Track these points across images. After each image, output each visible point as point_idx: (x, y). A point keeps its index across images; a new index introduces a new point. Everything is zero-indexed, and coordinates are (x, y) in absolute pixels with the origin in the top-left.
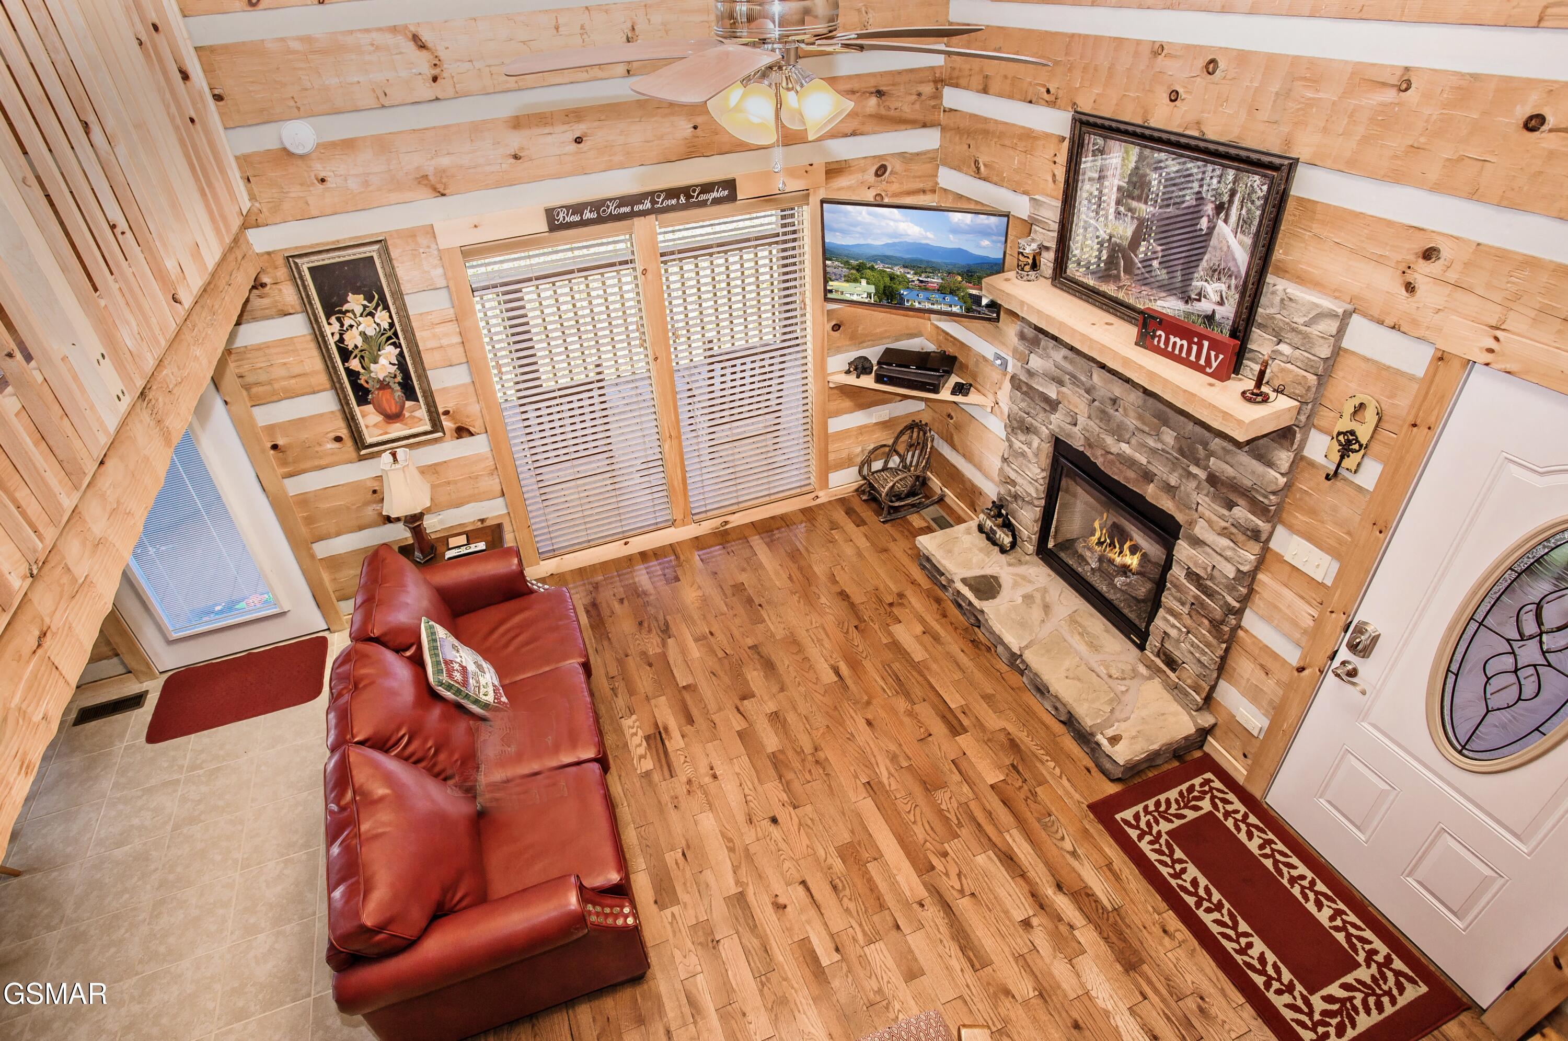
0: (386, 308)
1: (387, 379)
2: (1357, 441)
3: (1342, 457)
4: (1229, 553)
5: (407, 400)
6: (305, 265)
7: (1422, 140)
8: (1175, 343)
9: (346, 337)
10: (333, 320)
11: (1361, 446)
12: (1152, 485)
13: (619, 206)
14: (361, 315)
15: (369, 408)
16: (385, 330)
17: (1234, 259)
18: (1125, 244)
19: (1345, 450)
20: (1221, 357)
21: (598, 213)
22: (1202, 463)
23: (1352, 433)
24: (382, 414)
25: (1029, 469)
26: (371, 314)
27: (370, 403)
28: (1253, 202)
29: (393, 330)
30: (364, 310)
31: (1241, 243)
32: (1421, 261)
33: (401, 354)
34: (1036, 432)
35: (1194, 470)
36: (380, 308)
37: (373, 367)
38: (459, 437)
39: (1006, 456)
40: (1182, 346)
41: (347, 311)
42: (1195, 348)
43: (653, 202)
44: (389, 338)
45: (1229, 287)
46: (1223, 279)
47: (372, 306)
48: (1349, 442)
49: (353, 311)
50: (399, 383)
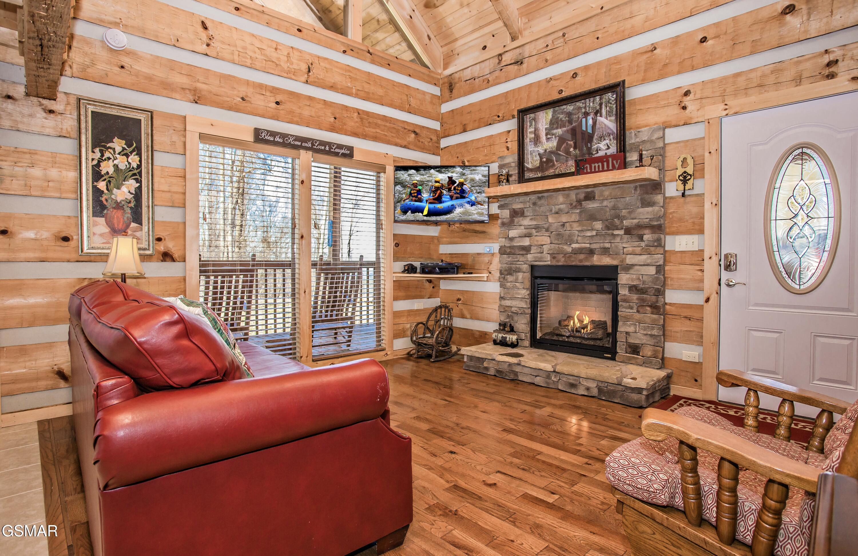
0: (139, 154)
1: (123, 203)
2: (688, 174)
3: (685, 185)
4: (649, 261)
5: (133, 222)
6: (91, 108)
7: (667, 61)
8: (595, 167)
9: (103, 164)
10: (97, 150)
11: (691, 175)
12: (595, 255)
13: (295, 140)
14: (119, 154)
15: (102, 220)
16: (133, 168)
17: (609, 128)
18: (554, 149)
19: (685, 182)
20: (619, 161)
21: (283, 140)
22: (620, 227)
23: (685, 172)
24: (109, 227)
25: (518, 294)
26: (127, 156)
27: (103, 216)
28: (611, 103)
29: (138, 170)
30: (123, 151)
31: (610, 121)
32: (685, 98)
33: (140, 188)
34: (518, 270)
35: (616, 232)
36: (135, 153)
37: (115, 191)
38: (164, 260)
39: (502, 296)
40: (599, 166)
41: (110, 148)
42: (605, 164)
43: (313, 145)
44: (134, 175)
45: (610, 140)
46: (607, 138)
47: (130, 150)
48: (685, 177)
49: (114, 149)
50: (131, 208)
